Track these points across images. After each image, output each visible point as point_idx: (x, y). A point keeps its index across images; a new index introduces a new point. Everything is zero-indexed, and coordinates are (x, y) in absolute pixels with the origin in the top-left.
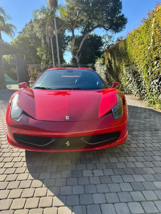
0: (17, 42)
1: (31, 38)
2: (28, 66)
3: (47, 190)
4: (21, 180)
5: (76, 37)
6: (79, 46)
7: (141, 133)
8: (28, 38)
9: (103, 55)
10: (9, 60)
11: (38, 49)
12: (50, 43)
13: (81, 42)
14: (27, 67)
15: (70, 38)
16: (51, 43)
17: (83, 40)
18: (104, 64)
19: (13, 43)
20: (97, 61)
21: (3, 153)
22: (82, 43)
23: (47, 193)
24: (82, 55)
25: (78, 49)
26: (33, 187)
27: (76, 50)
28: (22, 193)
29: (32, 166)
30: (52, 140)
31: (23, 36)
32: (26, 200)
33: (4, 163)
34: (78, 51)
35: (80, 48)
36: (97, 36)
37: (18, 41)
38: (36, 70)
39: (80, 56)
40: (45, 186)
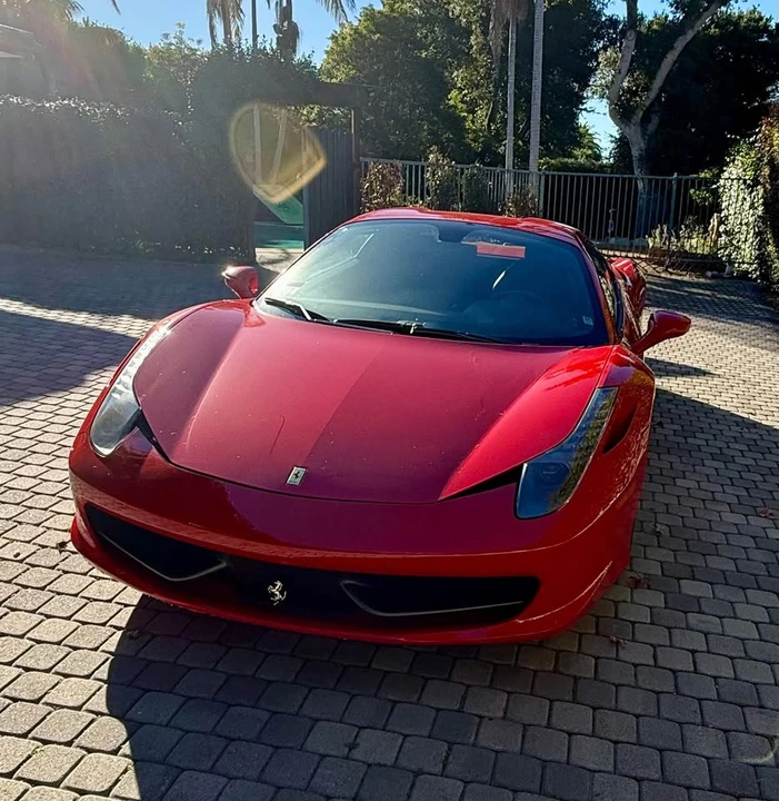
0: (360, 34)
1: (428, 21)
2: (366, 165)
3: (125, 771)
4: (57, 705)
5: (649, 27)
6: (651, 75)
7: (721, 596)
8: (414, 19)
9: (757, 134)
10: (314, 120)
11: (458, 76)
12: (505, 50)
13: (664, 56)
14: (356, 171)
15: (615, 29)
16: (511, 51)
17: (680, 44)
18: (756, 182)
19: (340, 41)
20: (733, 161)
21: (60, 572)
22: (671, 58)
23: (117, 781)
24: (660, 125)
25: (647, 88)
26: (83, 743)
27: (635, 94)
28: (29, 757)
29: (137, 654)
30: (220, 563)
31: (393, 10)
32: (26, 791)
33: (43, 617)
34: (646, 99)
35: (658, 83)
36: (766, 27)
37: (365, 32)
38: (397, 190)
39: (652, 127)
40: (128, 752)
